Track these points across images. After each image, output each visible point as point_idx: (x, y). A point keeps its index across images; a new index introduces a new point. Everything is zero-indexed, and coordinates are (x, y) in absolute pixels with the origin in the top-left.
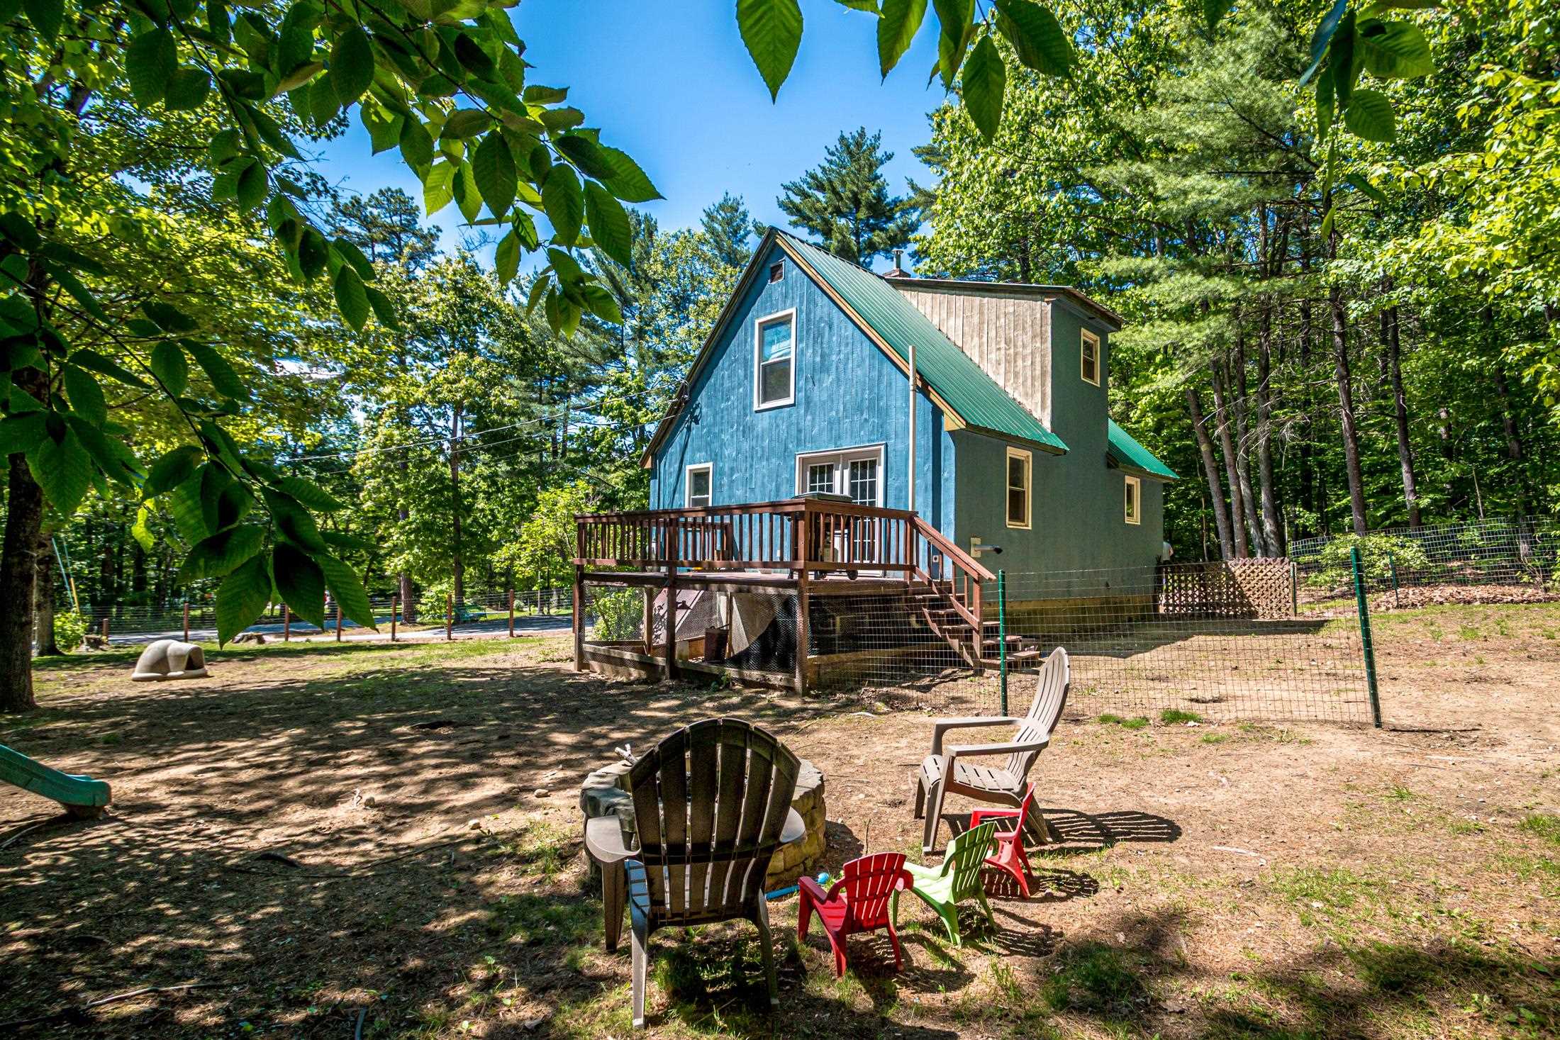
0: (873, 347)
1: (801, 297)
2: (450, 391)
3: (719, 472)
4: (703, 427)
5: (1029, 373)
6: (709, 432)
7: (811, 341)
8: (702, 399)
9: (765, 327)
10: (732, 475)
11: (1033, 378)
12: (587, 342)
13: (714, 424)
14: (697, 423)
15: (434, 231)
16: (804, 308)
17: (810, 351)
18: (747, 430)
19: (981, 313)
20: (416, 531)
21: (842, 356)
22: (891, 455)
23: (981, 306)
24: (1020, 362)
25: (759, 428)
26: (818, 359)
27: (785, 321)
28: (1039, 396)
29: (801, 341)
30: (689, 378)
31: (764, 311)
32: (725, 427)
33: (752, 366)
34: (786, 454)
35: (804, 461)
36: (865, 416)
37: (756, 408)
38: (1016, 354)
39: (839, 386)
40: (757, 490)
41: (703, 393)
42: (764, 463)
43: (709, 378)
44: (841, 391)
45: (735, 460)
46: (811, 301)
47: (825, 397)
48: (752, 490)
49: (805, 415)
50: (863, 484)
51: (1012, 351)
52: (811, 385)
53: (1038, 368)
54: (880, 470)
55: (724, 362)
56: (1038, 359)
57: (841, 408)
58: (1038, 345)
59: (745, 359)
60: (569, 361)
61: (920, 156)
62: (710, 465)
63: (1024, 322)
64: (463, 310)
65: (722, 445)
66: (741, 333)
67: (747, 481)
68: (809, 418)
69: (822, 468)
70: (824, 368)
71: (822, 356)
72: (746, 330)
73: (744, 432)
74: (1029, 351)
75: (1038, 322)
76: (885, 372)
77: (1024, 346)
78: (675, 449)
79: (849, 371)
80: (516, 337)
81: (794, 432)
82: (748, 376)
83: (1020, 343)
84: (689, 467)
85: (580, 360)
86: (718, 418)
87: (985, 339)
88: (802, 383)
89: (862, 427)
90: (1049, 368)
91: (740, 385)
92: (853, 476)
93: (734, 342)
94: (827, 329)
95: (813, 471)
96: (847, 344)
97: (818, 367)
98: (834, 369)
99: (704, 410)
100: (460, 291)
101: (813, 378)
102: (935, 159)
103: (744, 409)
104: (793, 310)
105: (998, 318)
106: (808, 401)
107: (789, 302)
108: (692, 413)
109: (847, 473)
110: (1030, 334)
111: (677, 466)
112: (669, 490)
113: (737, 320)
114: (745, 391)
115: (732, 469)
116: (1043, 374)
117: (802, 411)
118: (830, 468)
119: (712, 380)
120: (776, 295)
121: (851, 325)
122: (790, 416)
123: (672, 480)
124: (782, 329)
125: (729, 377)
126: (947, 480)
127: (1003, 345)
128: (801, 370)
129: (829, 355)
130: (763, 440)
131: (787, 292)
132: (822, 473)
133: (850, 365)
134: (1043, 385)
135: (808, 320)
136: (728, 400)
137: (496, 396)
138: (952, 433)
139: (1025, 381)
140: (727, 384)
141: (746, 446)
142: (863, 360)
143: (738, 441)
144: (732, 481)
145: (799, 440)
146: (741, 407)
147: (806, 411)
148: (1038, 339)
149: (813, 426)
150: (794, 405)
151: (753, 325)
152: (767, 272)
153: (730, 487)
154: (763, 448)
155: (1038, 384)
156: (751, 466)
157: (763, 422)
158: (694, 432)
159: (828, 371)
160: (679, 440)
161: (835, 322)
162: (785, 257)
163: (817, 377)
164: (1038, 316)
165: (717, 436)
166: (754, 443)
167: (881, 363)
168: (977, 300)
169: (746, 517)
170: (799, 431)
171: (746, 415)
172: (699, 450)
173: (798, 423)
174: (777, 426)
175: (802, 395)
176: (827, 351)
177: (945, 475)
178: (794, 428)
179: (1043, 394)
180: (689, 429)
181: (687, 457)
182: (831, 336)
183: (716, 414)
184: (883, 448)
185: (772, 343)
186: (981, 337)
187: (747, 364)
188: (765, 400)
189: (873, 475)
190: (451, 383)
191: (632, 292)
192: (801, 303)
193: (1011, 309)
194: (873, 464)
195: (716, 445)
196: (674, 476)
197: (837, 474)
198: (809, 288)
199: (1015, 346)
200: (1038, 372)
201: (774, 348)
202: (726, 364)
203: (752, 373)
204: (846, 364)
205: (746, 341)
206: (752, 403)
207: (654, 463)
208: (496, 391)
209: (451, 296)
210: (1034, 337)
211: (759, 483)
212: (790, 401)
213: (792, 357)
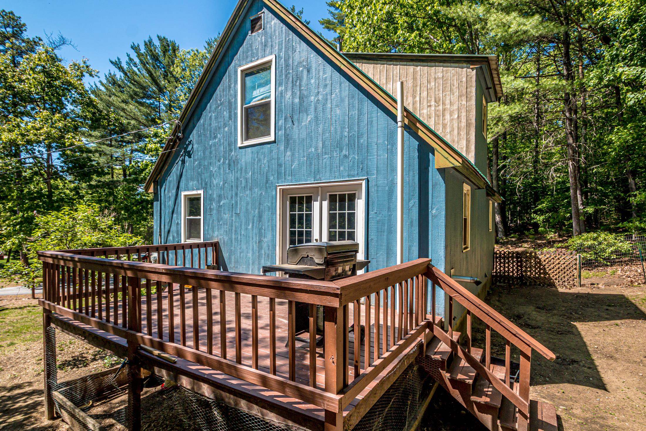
0: (352, 87)
1: (280, 44)
2: (35, 135)
3: (209, 199)
4: (195, 160)
5: (456, 125)
6: (200, 165)
7: (290, 85)
8: (194, 136)
9: (247, 73)
10: (219, 202)
11: (459, 128)
12: (136, 111)
13: (204, 158)
14: (190, 157)
15: (37, 40)
16: (282, 54)
17: (289, 94)
18: (232, 164)
19: (414, 79)
20: (21, 223)
21: (320, 97)
22: (372, 190)
23: (415, 73)
24: (448, 117)
25: (243, 162)
26: (297, 100)
27: (265, 67)
28: (464, 142)
29: (281, 84)
30: (181, 119)
31: (246, 59)
32: (213, 160)
33: (236, 108)
34: (267, 185)
35: (283, 191)
36: (345, 152)
37: (239, 145)
38: (444, 110)
39: (317, 125)
40: (242, 215)
41: (195, 132)
42: (248, 192)
43: (199, 119)
44: (320, 130)
45: (223, 188)
46: (290, 49)
47: (304, 135)
48: (237, 215)
49: (285, 151)
50: (342, 216)
51: (441, 107)
52: (289, 124)
53: (464, 120)
54: (360, 205)
55: (211, 105)
56: (464, 114)
57: (320, 145)
58: (464, 102)
59: (230, 103)
60: (125, 122)
61: (323, 25)
62: (201, 192)
63: (452, 85)
64: (50, 86)
65: (211, 175)
66: (225, 79)
67: (233, 207)
68: (289, 153)
69: (301, 199)
70: (303, 108)
71: (301, 98)
72: (229, 76)
73: (229, 165)
74: (455, 107)
75: (464, 85)
76: (365, 110)
77: (451, 104)
78: (172, 178)
79: (328, 110)
80: (88, 105)
81: (275, 167)
82: (232, 116)
83: (448, 102)
84: (183, 193)
85: (133, 122)
86: (207, 153)
87: (418, 99)
88: (281, 122)
89: (341, 163)
90: (473, 121)
91: (225, 125)
92: (332, 207)
93: (220, 88)
94: (305, 72)
95: (293, 200)
96: (326, 86)
97: (297, 107)
98: (312, 109)
99: (195, 146)
100: (48, 74)
101: (292, 117)
102: (332, 27)
103: (230, 145)
104: (272, 57)
105: (429, 82)
106: (288, 139)
107: (268, 50)
108: (186, 149)
109: (325, 204)
110: (456, 94)
111: (174, 191)
112: (168, 211)
113: (222, 69)
114: (230, 129)
115: (220, 196)
116: (468, 125)
117: (282, 148)
118: (309, 200)
119: (202, 121)
120: (257, 45)
121: (329, 68)
122: (271, 151)
123: (171, 203)
124: (263, 74)
125: (216, 118)
126: (435, 216)
127: (433, 103)
128: (281, 110)
129: (308, 97)
130: (246, 172)
131: (266, 41)
132: (301, 203)
133: (329, 105)
134: (468, 134)
135: (287, 66)
136: (215, 137)
137: (69, 139)
138: (442, 171)
139: (452, 130)
140: (214, 124)
141: (231, 177)
142: (342, 100)
143: (225, 173)
144: (220, 206)
145: (279, 173)
146: (226, 143)
147: (286, 148)
148: (464, 98)
149: (293, 161)
150: (274, 142)
151: (236, 72)
152: (248, 24)
153: (219, 212)
154: (246, 180)
155: (463, 133)
156: (236, 194)
157: (246, 157)
158: (187, 164)
159: (307, 111)
160: (175, 170)
161: (314, 66)
162: (265, 10)
163: (295, 117)
164: (464, 79)
165: (207, 168)
166: (239, 175)
167: (360, 102)
168: (411, 69)
169: (230, 296)
170: (280, 165)
171: (231, 150)
172: (192, 179)
173: (278, 159)
174: (259, 160)
175: (281, 133)
176: (305, 93)
177: (433, 212)
178: (274, 162)
179: (468, 141)
180: (183, 162)
181: (182, 184)
182: (309, 79)
183: (205, 149)
184: (364, 183)
185: (254, 88)
186: (414, 97)
187: (231, 107)
188: (248, 138)
189: (352, 207)
190: (37, 130)
191: (163, 83)
192: (280, 50)
193: (440, 75)
194: (352, 198)
195: (206, 175)
196: (173, 199)
197: (316, 205)
198: (287, 35)
199: (444, 104)
200: (463, 124)
201: (256, 93)
202: (214, 107)
203: (236, 114)
204: (324, 105)
205: (230, 87)
206: (236, 141)
207: (155, 189)
208: (69, 136)
209: (41, 77)
210: (460, 96)
211: (244, 209)
212: (272, 138)
213: (273, 99)
